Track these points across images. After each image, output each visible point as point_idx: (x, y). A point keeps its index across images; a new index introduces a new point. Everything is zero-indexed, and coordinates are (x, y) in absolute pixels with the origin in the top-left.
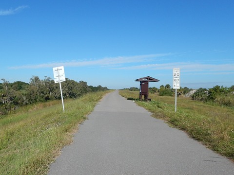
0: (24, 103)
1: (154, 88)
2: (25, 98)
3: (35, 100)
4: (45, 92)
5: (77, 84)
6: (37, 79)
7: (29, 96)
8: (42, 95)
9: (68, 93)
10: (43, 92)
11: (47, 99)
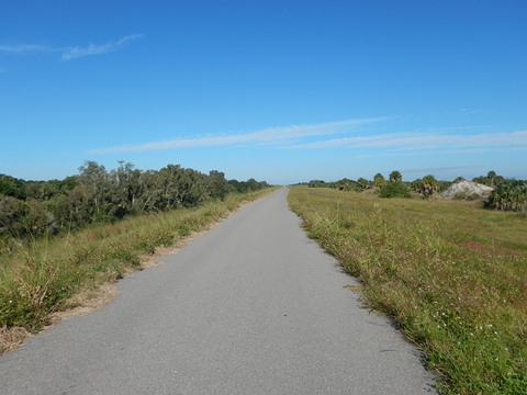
0: (49, 229)
1: (361, 180)
2: (51, 218)
3: (87, 218)
4: (114, 198)
5: (202, 177)
8: (106, 204)
9: (179, 197)
10: (108, 199)
11: (121, 214)
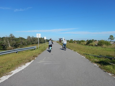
0: (26, 45)
2: (26, 43)
3: (29, 44)
4: (32, 41)
5: (42, 39)
6: (29, 37)
7: (27, 42)
8: (31, 42)
10: (31, 41)
11: (33, 43)
